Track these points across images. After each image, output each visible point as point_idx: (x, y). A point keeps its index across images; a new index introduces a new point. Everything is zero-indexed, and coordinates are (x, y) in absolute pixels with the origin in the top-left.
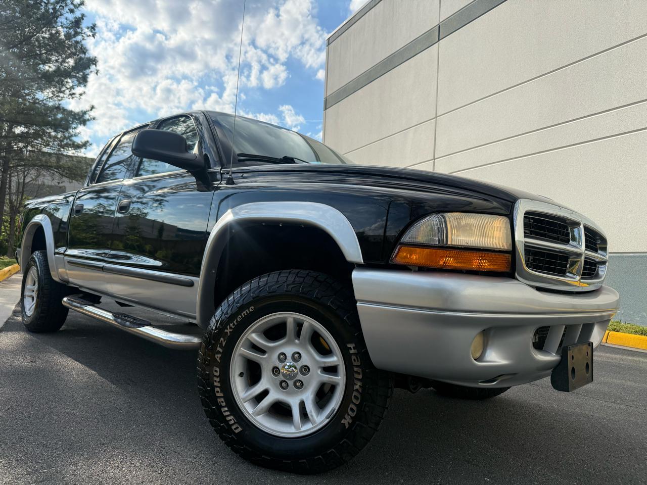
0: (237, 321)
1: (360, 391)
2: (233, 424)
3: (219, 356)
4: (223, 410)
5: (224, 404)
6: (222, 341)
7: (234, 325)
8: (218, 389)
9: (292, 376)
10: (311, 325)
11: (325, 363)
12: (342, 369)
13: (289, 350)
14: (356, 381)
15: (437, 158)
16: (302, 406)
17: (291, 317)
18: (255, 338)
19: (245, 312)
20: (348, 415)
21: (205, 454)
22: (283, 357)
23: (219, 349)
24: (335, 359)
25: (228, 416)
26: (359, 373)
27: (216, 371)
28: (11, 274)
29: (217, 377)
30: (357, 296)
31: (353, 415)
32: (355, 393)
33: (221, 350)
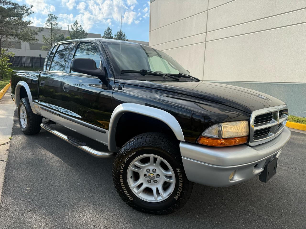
0: (129, 157)
1: (182, 187)
2: (129, 197)
3: (122, 171)
4: (125, 192)
5: (125, 189)
6: (123, 165)
7: (128, 159)
8: (122, 184)
9: (153, 178)
10: (160, 159)
11: (167, 174)
12: (174, 177)
13: (151, 168)
14: (180, 183)
15: (208, 32)
16: (157, 189)
17: (152, 156)
18: (137, 163)
19: (132, 154)
20: (177, 195)
21: (118, 206)
22: (148, 171)
23: (122, 168)
24: (171, 173)
25: (127, 194)
26: (181, 180)
27: (121, 177)
28: (4, 93)
29: (122, 179)
30: (182, 155)
31: (179, 196)
32: (179, 188)
33: (123, 169)
